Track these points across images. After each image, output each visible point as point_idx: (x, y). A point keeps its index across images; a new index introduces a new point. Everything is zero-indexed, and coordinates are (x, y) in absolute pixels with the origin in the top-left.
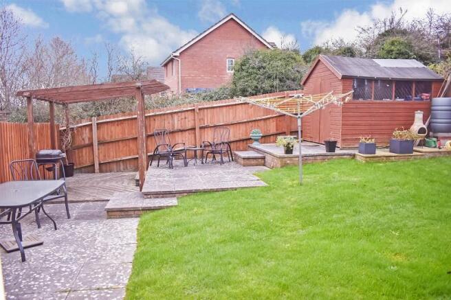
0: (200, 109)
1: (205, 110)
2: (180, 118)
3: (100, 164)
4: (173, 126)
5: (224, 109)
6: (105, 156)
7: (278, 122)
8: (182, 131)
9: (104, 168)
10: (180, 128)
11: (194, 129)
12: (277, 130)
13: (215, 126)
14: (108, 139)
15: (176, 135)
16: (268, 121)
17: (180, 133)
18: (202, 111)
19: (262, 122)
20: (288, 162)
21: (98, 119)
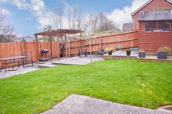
0: (102, 37)
1: (104, 37)
2: (95, 41)
3: (71, 55)
4: (93, 43)
5: (111, 37)
6: (72, 52)
7: (135, 42)
8: (95, 45)
9: (72, 55)
10: (95, 44)
11: (99, 44)
12: (134, 45)
13: (107, 43)
14: (73, 47)
15: (93, 46)
16: (130, 42)
17: (95, 46)
18: (102, 38)
19: (127, 42)
20: (107, 58)
21: (70, 41)
